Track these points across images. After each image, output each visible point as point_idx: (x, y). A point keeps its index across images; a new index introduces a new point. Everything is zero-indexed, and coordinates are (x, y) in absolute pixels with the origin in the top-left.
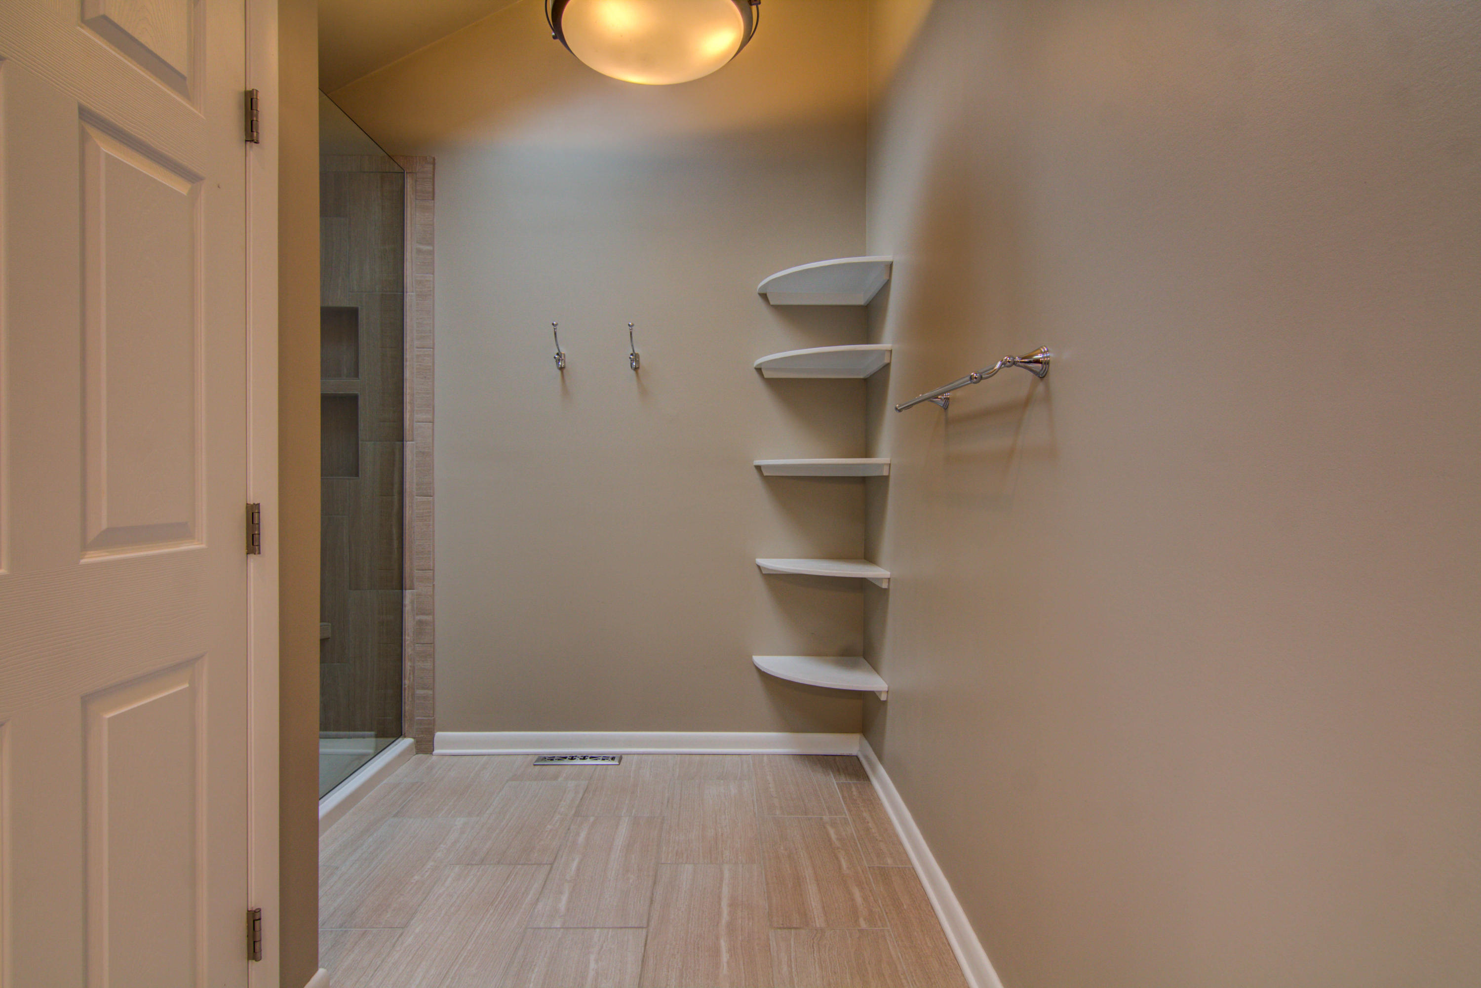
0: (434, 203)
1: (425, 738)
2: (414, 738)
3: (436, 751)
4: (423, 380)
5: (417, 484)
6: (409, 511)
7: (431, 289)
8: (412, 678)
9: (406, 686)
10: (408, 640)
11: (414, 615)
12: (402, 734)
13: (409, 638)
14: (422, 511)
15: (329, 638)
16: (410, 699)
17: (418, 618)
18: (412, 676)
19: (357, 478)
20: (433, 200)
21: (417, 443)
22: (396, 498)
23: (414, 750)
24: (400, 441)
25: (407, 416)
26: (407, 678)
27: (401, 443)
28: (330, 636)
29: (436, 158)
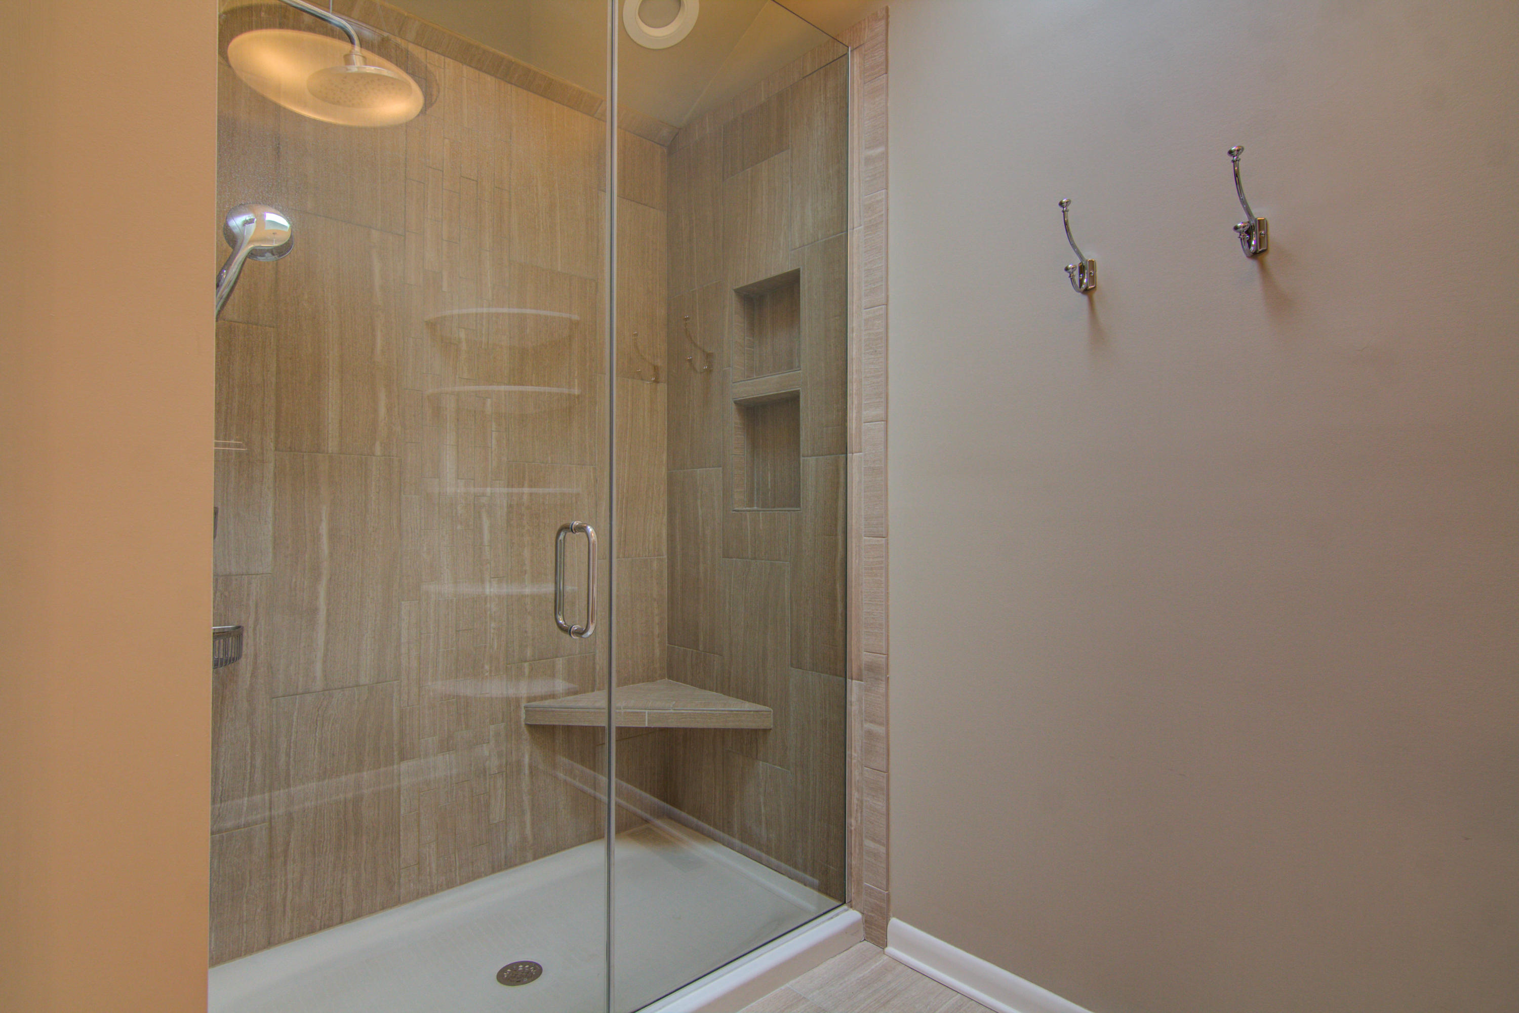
0: (887, 77)
1: (876, 920)
2: (863, 913)
3: (890, 949)
4: (873, 356)
5: (865, 518)
6: (856, 560)
7: (883, 212)
8: (859, 818)
9: (853, 828)
10: (855, 757)
11: (862, 721)
12: (845, 903)
13: (856, 755)
14: (871, 560)
15: (771, 729)
16: (857, 851)
17: (867, 726)
18: (859, 814)
19: (798, 509)
20: (886, 73)
21: (865, 455)
22: (840, 538)
23: (862, 933)
24: (843, 454)
25: (852, 414)
26: (854, 815)
27: (844, 455)
28: (772, 726)
29: (889, 7)
